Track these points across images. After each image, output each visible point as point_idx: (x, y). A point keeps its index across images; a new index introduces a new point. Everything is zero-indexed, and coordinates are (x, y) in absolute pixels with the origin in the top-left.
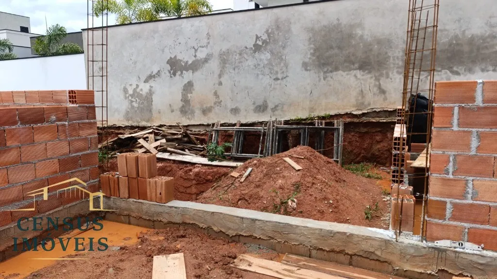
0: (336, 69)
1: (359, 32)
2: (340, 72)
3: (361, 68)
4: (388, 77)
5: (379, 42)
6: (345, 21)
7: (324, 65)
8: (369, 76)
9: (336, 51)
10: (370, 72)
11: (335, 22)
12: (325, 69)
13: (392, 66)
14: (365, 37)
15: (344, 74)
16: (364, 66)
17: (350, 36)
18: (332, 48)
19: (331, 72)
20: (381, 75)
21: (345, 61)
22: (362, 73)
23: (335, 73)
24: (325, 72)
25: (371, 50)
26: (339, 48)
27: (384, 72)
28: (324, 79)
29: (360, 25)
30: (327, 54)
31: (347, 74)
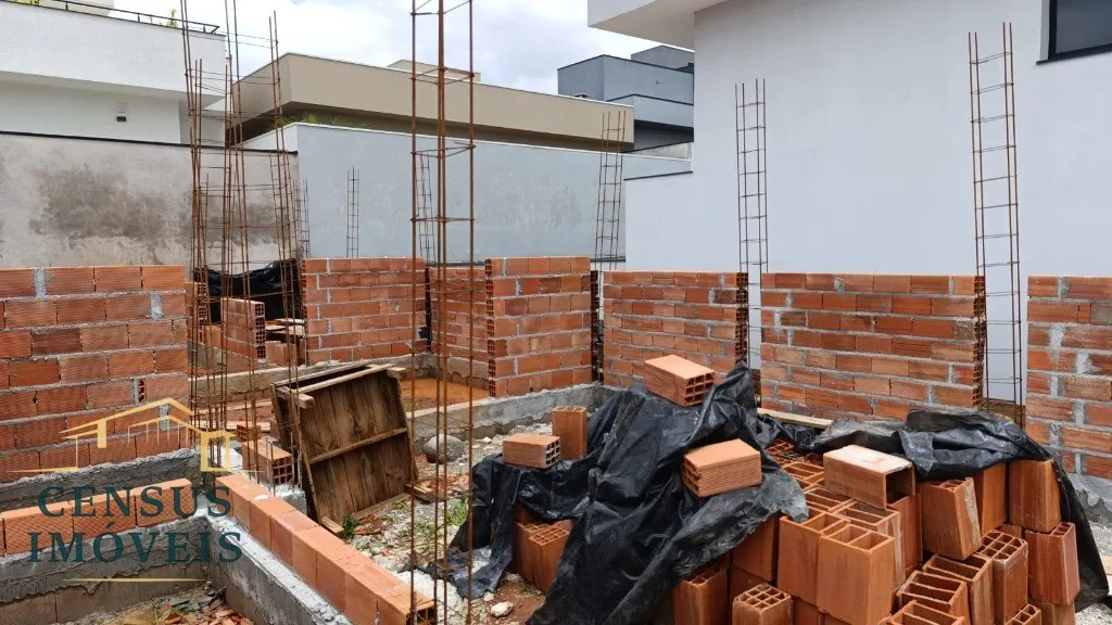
0: (90, 233)
1: (120, 186)
2: (96, 239)
3: (126, 234)
4: (164, 246)
5: (149, 202)
6: (96, 169)
7: (69, 226)
8: (140, 244)
9: (87, 208)
10: (140, 240)
11: (82, 169)
12: (72, 233)
13: (168, 232)
14: (129, 193)
15: (103, 240)
16: (132, 231)
17: (108, 191)
18: (79, 203)
19: (82, 237)
20: (156, 244)
21: (102, 224)
22: (129, 240)
23: (88, 239)
24: (71, 238)
25: (139, 211)
26: (91, 204)
27: (160, 240)
28: (71, 247)
29: (120, 177)
30: (73, 212)
31: (108, 241)
